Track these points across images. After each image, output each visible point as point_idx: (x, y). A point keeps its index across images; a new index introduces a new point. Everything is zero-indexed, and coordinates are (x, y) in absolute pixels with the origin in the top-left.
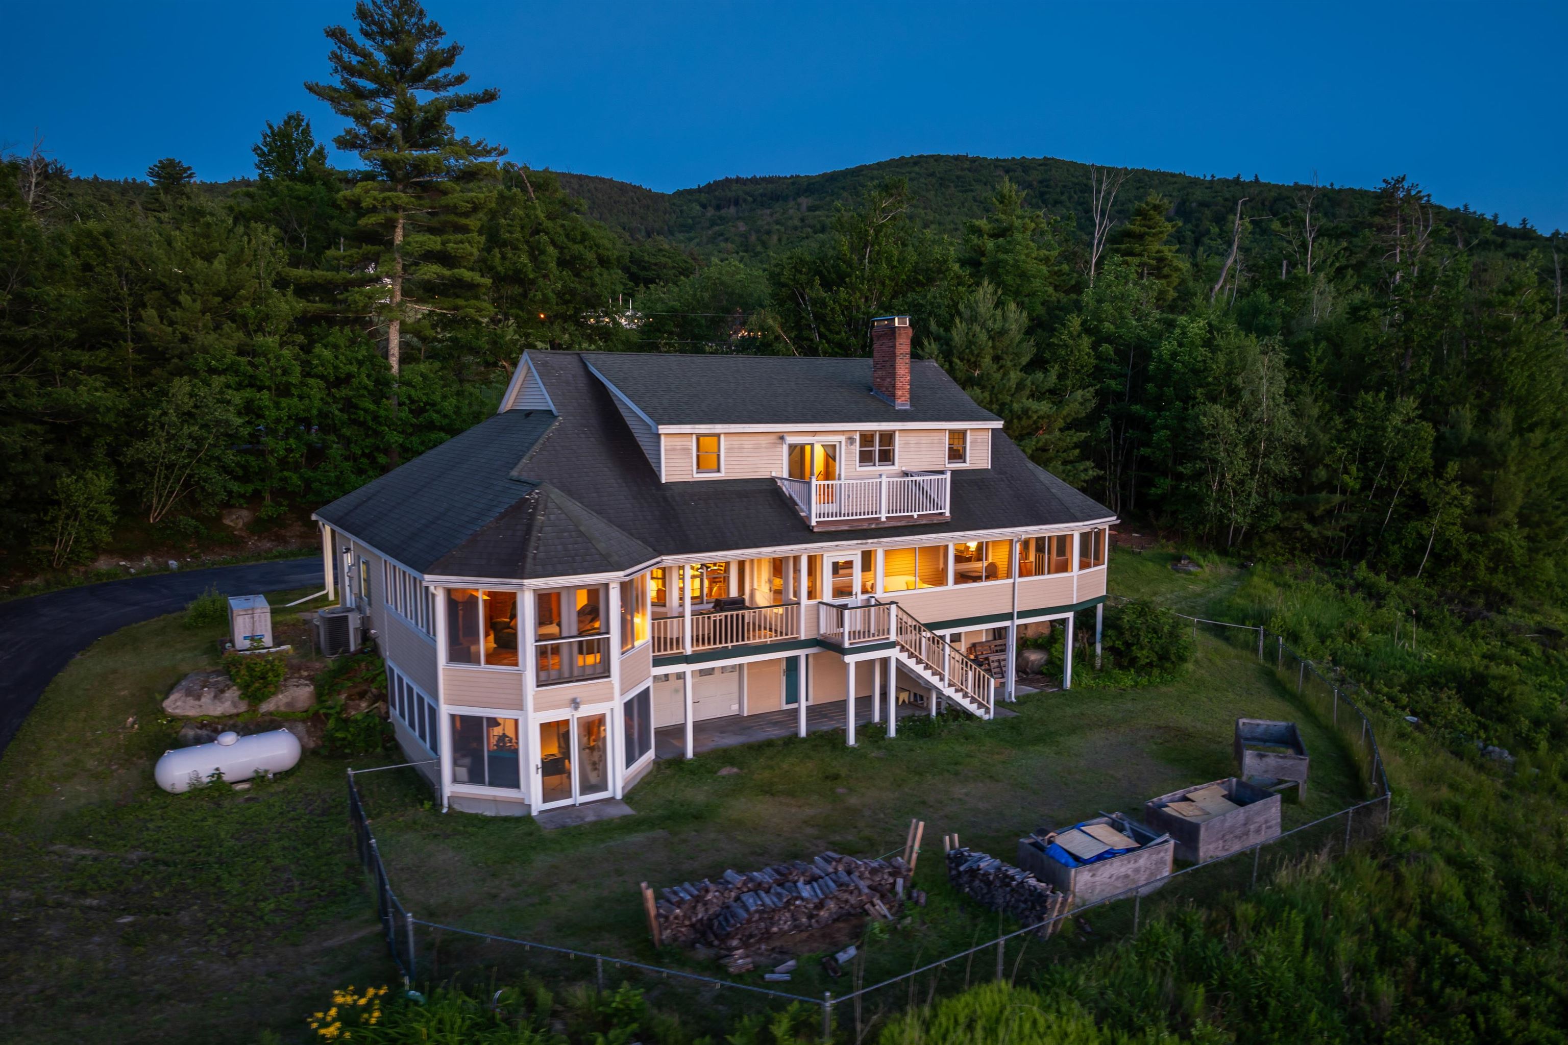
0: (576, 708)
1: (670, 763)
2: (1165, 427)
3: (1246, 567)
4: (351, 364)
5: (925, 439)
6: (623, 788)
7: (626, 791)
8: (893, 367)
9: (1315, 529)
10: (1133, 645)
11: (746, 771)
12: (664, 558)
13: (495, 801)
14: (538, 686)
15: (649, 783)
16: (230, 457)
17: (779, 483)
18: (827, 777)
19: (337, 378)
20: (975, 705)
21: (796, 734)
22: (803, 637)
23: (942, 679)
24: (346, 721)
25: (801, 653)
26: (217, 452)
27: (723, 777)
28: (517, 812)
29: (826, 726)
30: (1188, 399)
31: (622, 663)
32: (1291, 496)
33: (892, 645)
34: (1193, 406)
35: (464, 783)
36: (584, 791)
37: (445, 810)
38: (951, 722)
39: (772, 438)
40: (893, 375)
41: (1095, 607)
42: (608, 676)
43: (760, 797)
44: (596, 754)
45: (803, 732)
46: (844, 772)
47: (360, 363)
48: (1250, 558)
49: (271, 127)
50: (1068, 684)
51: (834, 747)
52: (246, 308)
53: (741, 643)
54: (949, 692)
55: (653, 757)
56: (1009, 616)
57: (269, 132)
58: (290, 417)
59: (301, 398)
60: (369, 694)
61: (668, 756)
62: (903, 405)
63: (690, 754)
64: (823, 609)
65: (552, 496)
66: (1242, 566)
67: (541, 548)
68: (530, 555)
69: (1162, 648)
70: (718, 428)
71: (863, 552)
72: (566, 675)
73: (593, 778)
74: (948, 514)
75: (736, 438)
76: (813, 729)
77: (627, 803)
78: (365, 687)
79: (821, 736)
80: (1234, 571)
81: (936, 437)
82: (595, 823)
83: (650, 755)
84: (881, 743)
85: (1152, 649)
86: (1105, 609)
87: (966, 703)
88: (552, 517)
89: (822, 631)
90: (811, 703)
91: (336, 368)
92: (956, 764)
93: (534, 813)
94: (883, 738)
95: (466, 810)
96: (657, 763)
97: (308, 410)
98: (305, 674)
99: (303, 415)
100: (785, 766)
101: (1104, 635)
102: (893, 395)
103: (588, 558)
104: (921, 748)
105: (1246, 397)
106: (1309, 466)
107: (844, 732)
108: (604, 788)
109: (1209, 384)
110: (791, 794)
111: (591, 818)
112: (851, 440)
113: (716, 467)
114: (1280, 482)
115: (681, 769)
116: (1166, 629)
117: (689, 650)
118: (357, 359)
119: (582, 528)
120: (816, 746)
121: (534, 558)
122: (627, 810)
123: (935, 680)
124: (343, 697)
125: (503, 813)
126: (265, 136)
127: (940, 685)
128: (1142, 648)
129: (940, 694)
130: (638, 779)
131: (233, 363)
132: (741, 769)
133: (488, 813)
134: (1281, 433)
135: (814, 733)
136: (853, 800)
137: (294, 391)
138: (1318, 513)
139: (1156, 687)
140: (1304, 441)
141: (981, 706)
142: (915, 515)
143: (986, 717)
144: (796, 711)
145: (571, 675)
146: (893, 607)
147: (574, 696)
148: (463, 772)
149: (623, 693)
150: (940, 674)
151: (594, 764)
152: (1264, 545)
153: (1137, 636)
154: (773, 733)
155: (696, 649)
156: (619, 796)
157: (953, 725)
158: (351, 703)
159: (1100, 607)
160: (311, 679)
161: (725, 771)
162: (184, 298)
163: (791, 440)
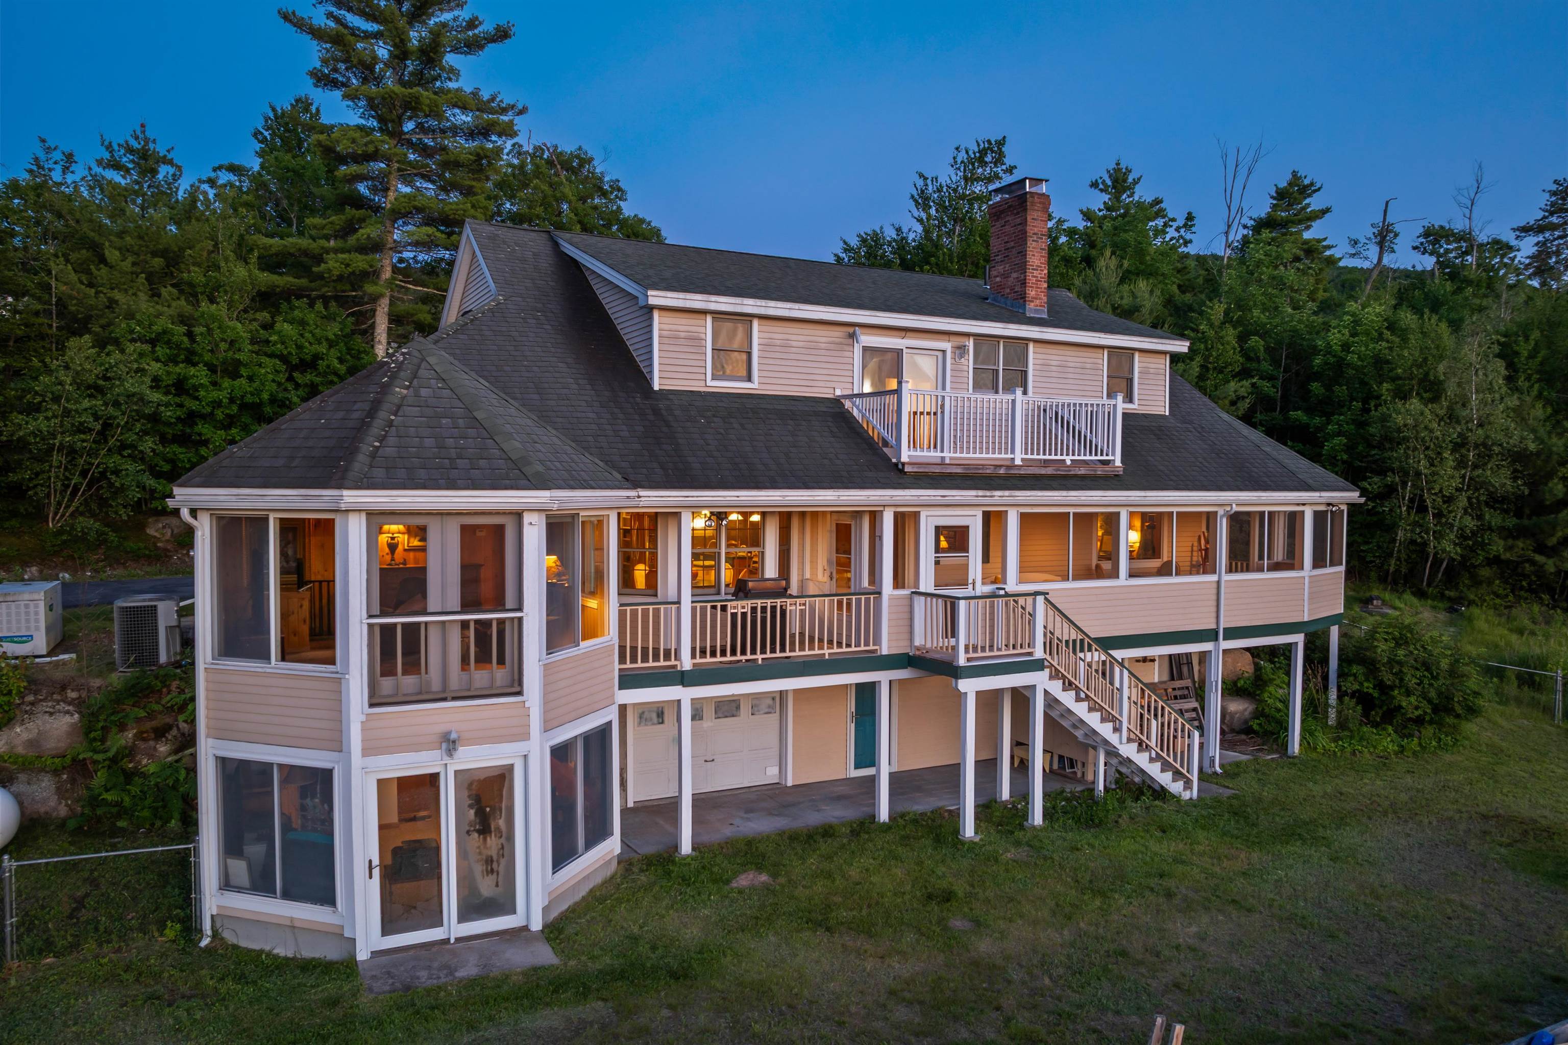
0: (450, 752)
1: (650, 862)
2: (1339, 434)
3: (1456, 611)
4: (320, 343)
5: (1073, 358)
6: (546, 910)
7: (554, 914)
8: (1023, 254)
9: (1550, 562)
10: (1392, 688)
11: (782, 880)
12: (642, 493)
13: (293, 927)
14: (372, 705)
15: (601, 900)
16: (148, 445)
17: (848, 404)
18: (930, 897)
19: (301, 360)
20: (1169, 775)
21: (873, 817)
22: (885, 649)
23: (1116, 730)
24: (129, 776)
25: (882, 677)
26: (131, 437)
27: (740, 892)
28: (330, 952)
29: (923, 805)
30: (1369, 398)
31: (548, 670)
32: (1511, 522)
33: (1038, 665)
34: (1376, 406)
35: (239, 889)
36: (467, 912)
37: (204, 943)
38: (1129, 803)
39: (837, 334)
40: (1022, 267)
41: (1326, 634)
42: (520, 693)
43: (807, 934)
44: (493, 842)
45: (884, 814)
46: (960, 888)
47: (331, 344)
48: (1459, 600)
49: (274, 109)
50: (1295, 747)
51: (938, 840)
52: (196, 275)
53: (778, 654)
54: (1128, 750)
55: (618, 850)
56: (1211, 635)
57: (271, 115)
58: (232, 400)
59: (251, 379)
60: (174, 732)
61: (648, 849)
62: (1036, 311)
63: (686, 847)
64: (919, 602)
65: (432, 360)
66: (1451, 610)
67: (391, 440)
68: (366, 449)
69: (1440, 694)
70: (749, 305)
71: (984, 512)
72: (436, 686)
73: (486, 887)
74: (1118, 463)
75: (778, 328)
76: (900, 809)
77: (548, 940)
78: (168, 720)
79: (915, 821)
80: (1443, 616)
81: (1088, 357)
82: (472, 983)
83: (612, 846)
84: (1019, 834)
85: (1424, 695)
86: (1343, 635)
87: (1154, 770)
88: (424, 392)
89: (918, 642)
90: (895, 769)
91: (300, 347)
92: (1161, 876)
93: (362, 955)
94: (1021, 827)
95: (244, 943)
96: (626, 862)
97: (258, 392)
98: (72, 695)
99: (249, 399)
100: (854, 873)
101: (1341, 675)
102: (1023, 297)
103: (482, 463)
104: (1092, 846)
105: (1451, 389)
106: (1537, 482)
107: (956, 815)
108: (508, 908)
109: (1399, 378)
110: (865, 929)
111: (469, 970)
112: (961, 350)
113: (744, 373)
114: (1495, 501)
115: (668, 873)
116: (1444, 664)
117: (687, 663)
118: (327, 339)
119: (479, 415)
120: (908, 837)
121: (373, 455)
122: (545, 955)
123: (1105, 730)
124: (130, 734)
125: (307, 953)
126: (267, 119)
127: (1113, 739)
128: (1408, 693)
129: (1111, 753)
130: (583, 892)
131: (165, 332)
132: (775, 876)
133: (280, 951)
134: (1500, 437)
135: (902, 816)
136: (984, 946)
137: (244, 371)
138: (1552, 542)
139: (1434, 753)
140: (1532, 447)
141: (1178, 775)
142: (1068, 460)
143: (1186, 795)
144: (872, 781)
145: (444, 689)
146: (1040, 599)
147: (443, 728)
148: (239, 868)
149: (548, 727)
150: (1114, 719)
151: (489, 861)
152: (1476, 582)
153: (1400, 675)
154: (834, 814)
155: (698, 660)
156: (536, 925)
157: (1136, 808)
158: (142, 745)
159: (1335, 631)
160: (79, 704)
161: (744, 881)
162: (112, 255)
163: (868, 339)
